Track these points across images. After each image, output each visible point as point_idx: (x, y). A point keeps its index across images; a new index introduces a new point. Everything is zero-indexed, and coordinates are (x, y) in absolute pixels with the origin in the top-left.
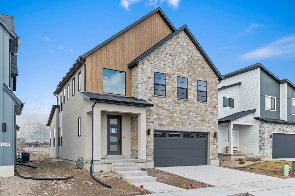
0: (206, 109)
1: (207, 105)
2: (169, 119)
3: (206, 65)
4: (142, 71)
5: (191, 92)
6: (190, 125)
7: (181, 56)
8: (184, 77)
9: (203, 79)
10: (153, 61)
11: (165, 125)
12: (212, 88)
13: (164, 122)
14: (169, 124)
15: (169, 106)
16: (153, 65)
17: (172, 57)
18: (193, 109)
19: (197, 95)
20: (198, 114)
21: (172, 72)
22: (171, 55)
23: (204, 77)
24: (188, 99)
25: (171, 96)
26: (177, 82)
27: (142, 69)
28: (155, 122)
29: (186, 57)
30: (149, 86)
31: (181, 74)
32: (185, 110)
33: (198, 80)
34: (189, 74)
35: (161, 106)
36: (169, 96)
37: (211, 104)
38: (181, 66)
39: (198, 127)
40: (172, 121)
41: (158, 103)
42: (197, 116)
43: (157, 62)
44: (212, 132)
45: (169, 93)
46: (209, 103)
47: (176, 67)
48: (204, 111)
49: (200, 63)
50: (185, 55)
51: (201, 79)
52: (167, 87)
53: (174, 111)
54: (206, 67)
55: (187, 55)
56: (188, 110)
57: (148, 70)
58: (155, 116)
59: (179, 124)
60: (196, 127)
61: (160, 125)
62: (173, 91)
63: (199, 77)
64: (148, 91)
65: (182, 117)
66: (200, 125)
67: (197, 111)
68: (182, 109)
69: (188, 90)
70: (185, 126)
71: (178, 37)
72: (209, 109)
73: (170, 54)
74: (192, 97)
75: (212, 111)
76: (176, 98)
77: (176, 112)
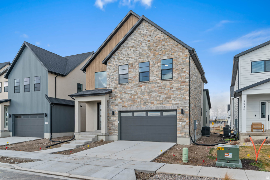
0: (171, 86)
1: (173, 81)
2: (131, 101)
3: (172, 42)
4: (109, 68)
5: (153, 73)
6: (152, 104)
7: (143, 44)
8: (146, 61)
9: (168, 57)
10: (117, 58)
11: (128, 106)
12: (180, 63)
13: (126, 104)
14: (131, 105)
15: (131, 90)
16: (118, 60)
17: (134, 48)
18: (156, 88)
19: (160, 75)
20: (161, 93)
21: (134, 61)
22: (133, 47)
23: (169, 55)
24: (150, 80)
25: (133, 81)
26: (138, 69)
27: (110, 66)
28: (119, 105)
29: (147, 43)
30: (115, 78)
31: (143, 60)
32: (146, 91)
33: (161, 60)
34: (151, 57)
35: (124, 91)
36: (131, 81)
37: (178, 80)
38: (142, 53)
39: (161, 105)
40: (134, 102)
41: (121, 89)
42: (160, 94)
43: (120, 58)
44: (180, 109)
45: (131, 79)
46: (175, 79)
47: (138, 56)
48: (169, 89)
49: (163, 43)
50: (147, 41)
51: (166, 58)
52: (129, 75)
53: (136, 93)
54: (171, 44)
55: (149, 41)
56: (150, 90)
57: (114, 66)
58: (119, 100)
59: (140, 104)
60: (159, 106)
61: (123, 107)
62: (134, 77)
63: (162, 57)
64: (114, 82)
65: (143, 98)
66: (164, 103)
67: (160, 90)
68: (143, 91)
69: (150, 72)
70: (147, 105)
71: (139, 29)
72: (176, 85)
73: (131, 47)
74: (155, 78)
75: (180, 87)
76: (138, 82)
77: (137, 94)
